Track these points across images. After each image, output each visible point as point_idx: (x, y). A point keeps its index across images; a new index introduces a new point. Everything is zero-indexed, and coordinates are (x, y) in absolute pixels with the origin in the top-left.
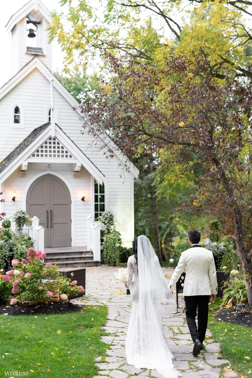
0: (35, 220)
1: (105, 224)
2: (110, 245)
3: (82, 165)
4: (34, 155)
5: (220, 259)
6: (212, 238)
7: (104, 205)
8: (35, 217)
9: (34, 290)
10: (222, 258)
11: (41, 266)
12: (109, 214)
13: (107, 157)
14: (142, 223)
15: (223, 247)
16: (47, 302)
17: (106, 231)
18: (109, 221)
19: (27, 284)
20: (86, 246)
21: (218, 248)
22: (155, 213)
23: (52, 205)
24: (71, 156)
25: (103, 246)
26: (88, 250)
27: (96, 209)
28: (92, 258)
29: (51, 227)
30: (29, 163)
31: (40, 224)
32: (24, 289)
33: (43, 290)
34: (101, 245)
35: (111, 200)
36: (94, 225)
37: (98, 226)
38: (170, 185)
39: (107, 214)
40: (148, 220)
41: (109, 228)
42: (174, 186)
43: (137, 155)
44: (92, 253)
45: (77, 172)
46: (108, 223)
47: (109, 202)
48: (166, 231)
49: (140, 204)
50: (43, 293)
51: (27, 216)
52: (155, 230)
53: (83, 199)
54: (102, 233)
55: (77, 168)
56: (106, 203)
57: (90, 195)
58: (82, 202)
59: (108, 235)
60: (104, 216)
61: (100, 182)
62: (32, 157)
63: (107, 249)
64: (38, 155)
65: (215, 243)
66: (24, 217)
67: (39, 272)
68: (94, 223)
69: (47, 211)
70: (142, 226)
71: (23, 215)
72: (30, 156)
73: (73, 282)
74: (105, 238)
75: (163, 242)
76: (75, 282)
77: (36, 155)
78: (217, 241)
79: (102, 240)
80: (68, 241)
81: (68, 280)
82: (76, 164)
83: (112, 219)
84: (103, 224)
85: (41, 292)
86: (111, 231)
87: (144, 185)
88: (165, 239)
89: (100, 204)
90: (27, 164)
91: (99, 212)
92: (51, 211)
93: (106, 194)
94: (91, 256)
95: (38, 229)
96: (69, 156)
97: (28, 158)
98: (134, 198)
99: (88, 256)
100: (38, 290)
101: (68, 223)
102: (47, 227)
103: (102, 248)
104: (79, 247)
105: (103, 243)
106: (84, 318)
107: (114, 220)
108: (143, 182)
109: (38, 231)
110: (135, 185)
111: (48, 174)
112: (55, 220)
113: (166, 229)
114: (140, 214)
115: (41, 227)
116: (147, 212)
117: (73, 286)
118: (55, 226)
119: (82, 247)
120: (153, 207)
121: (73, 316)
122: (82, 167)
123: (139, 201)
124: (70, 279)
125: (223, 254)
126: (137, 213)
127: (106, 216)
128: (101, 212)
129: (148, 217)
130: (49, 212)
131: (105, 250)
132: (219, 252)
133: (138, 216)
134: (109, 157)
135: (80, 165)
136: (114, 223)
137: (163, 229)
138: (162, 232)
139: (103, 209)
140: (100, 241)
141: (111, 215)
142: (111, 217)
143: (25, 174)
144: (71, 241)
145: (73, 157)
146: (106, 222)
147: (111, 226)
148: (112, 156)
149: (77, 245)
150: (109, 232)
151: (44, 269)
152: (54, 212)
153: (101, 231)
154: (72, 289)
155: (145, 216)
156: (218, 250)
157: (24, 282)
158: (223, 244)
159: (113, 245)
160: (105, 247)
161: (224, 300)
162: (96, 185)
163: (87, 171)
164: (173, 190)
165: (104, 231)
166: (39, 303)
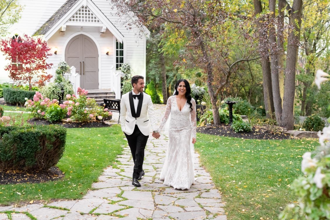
0: (73, 69)
1: (124, 73)
2: (127, 88)
3: (107, 28)
4: (70, 20)
5: (201, 97)
6: (196, 83)
7: (123, 58)
8: (73, 67)
9: (81, 113)
10: (202, 97)
11: (85, 99)
12: (127, 66)
13: (127, 29)
14: (152, 72)
15: (203, 90)
16: (89, 121)
17: (125, 78)
18: (127, 70)
19: (77, 109)
20: (110, 89)
21: (200, 90)
22: (163, 64)
23: (84, 58)
24: (98, 21)
25: (122, 88)
26: (111, 91)
27: (117, 61)
28: (115, 97)
29: (84, 74)
30: (67, 26)
31: (77, 72)
32: (74, 113)
33: (87, 114)
34: (121, 88)
35: (128, 54)
36: (116, 73)
37: (119, 74)
38: (172, 46)
39: (126, 66)
40: (157, 70)
41: (127, 75)
42: (174, 46)
43: (148, 23)
44: (114, 93)
45: (103, 33)
46: (126, 72)
47: (127, 56)
48: (172, 79)
49: (151, 57)
50: (87, 115)
51: (68, 66)
52: (163, 78)
53: (107, 54)
54: (122, 79)
55: (103, 30)
56: (125, 56)
57: (113, 50)
58: (107, 55)
59: (126, 81)
60: (123, 66)
61: (120, 41)
62: (69, 21)
63: (125, 91)
64: (74, 20)
65: (198, 87)
66: (65, 66)
67: (83, 103)
68: (116, 72)
69: (80, 62)
70: (153, 75)
71: (65, 65)
72: (68, 20)
73: (105, 109)
74: (124, 83)
75: (170, 88)
76: (107, 109)
77: (72, 20)
78: (200, 85)
79: (122, 85)
80: (96, 85)
81: (102, 108)
82: (102, 27)
83: (129, 69)
84: (123, 73)
85: (86, 115)
86: (129, 78)
87: (154, 42)
88: (172, 86)
89: (120, 58)
90: (66, 27)
91: (119, 63)
92: (83, 62)
93: (125, 50)
94: (114, 95)
95: (75, 76)
96: (97, 21)
97: (66, 22)
98: (146, 52)
99: (111, 95)
100: (84, 113)
101: (96, 71)
102: (81, 74)
103: (122, 90)
104: (104, 89)
105: (123, 86)
106: (113, 130)
107: (131, 70)
108: (154, 39)
109: (75, 77)
110: (147, 42)
111: (81, 35)
112: (86, 69)
113: (173, 78)
114: (151, 65)
115: (77, 74)
116: (156, 63)
117: (105, 112)
118: (86, 73)
119: (107, 89)
120: (161, 59)
121: (106, 129)
122: (107, 30)
123: (151, 54)
124: (103, 107)
125: (203, 94)
126: (149, 64)
127: (125, 67)
128: (121, 63)
129: (157, 67)
130: (82, 63)
131: (124, 91)
132: (200, 93)
133: (149, 67)
134: (128, 29)
135: (106, 28)
136: (131, 72)
137: (170, 78)
138: (169, 80)
139: (122, 61)
140: (120, 85)
141: (129, 66)
142: (129, 68)
143: (64, 34)
144: (99, 85)
145: (100, 21)
146: (125, 72)
147: (128, 74)
148: (130, 28)
149: (103, 88)
150: (127, 79)
151: (87, 101)
152: (86, 63)
153: (121, 77)
154: (105, 113)
155: (155, 66)
156: (200, 92)
157: (75, 108)
158: (203, 87)
159: (130, 88)
160: (124, 89)
161: (200, 122)
162: (117, 43)
163: (111, 32)
164: (174, 49)
165: (123, 78)
166: (84, 122)
